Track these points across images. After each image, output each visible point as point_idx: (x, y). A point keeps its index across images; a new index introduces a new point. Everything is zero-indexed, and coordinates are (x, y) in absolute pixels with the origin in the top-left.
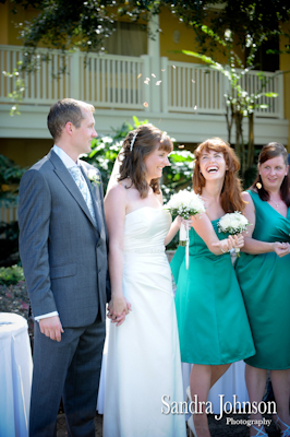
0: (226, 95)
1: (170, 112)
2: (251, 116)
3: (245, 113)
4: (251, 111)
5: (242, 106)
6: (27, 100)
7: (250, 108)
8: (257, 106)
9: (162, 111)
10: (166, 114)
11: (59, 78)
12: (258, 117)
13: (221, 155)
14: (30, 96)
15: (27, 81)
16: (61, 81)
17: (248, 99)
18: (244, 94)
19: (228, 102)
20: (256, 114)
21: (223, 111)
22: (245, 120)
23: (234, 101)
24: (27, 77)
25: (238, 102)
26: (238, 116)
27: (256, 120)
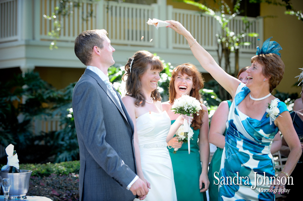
0: (217, 35)
1: (174, 48)
2: (237, 51)
3: (232, 49)
4: (237, 47)
5: (230, 44)
6: (62, 38)
7: (236, 45)
8: (241, 44)
9: (167, 47)
10: (170, 49)
11: (87, 21)
12: (243, 53)
13: (191, 78)
14: (65, 35)
15: (62, 22)
16: (89, 23)
17: (234, 38)
18: (232, 34)
19: (219, 41)
20: (241, 50)
21: (215, 47)
22: (232, 55)
23: (224, 40)
24: (62, 19)
25: (227, 40)
26: (227, 51)
27: (240, 55)
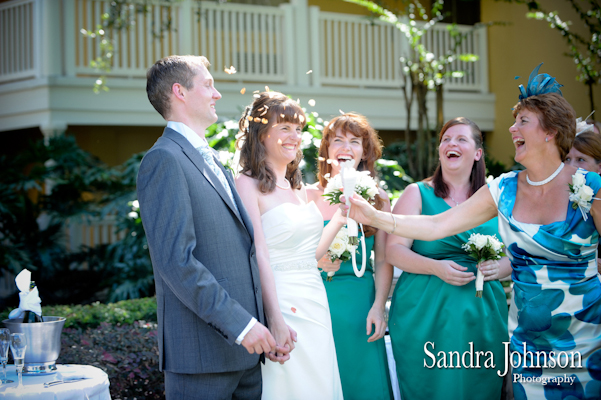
0: (403, 60)
1: (324, 85)
2: (439, 89)
3: (431, 84)
4: (439, 81)
5: (426, 74)
6: (116, 70)
7: (438, 76)
8: (448, 74)
9: (311, 84)
10: (317, 88)
11: (162, 37)
12: (451, 91)
13: (360, 140)
14: (121, 65)
15: (115, 41)
16: (166, 41)
17: (435, 64)
18: (429, 56)
19: (406, 69)
20: (447, 86)
21: (399, 82)
22: (431, 96)
23: (415, 67)
24: (116, 36)
25: (421, 68)
26: (420, 89)
27: (446, 96)
